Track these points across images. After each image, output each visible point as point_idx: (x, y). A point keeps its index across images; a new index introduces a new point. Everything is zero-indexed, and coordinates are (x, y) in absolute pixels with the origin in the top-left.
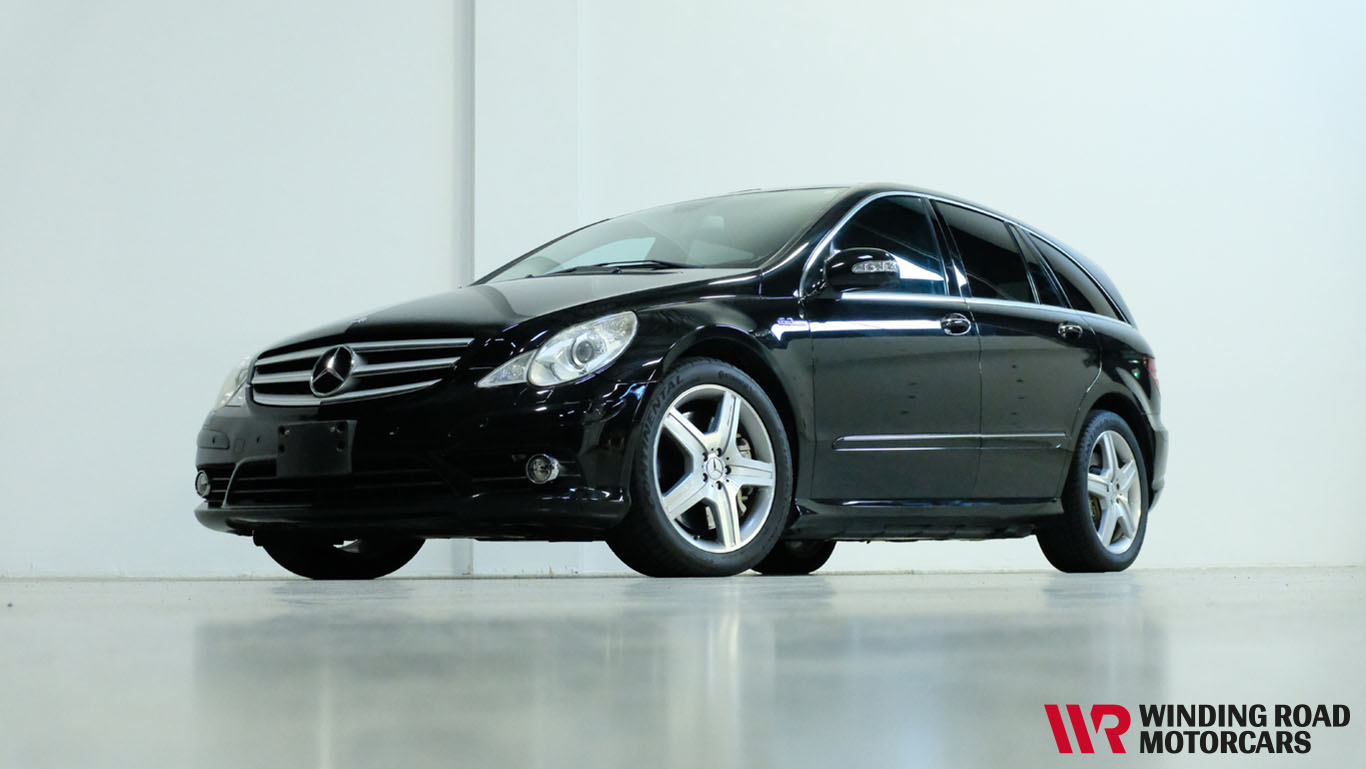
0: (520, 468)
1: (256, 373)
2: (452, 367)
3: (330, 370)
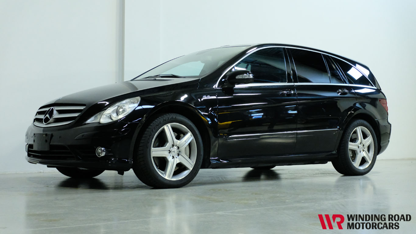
2: (78, 116)
3: (48, 115)
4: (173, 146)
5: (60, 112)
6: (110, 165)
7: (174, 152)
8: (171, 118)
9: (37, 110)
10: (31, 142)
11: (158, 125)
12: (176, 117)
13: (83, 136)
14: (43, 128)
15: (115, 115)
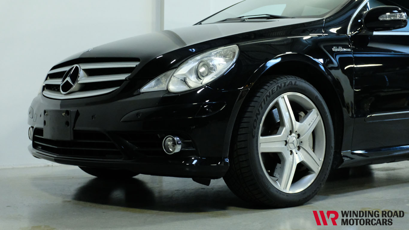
0: (159, 143)
1: (48, 78)
2: (126, 80)
3: (68, 79)
4: (291, 132)
5: (90, 73)
6: (187, 169)
7: (293, 143)
8: (289, 84)
9: (47, 71)
10: (39, 125)
11: (269, 96)
12: (296, 82)
13: (138, 114)
14: (61, 101)
15: (194, 78)
